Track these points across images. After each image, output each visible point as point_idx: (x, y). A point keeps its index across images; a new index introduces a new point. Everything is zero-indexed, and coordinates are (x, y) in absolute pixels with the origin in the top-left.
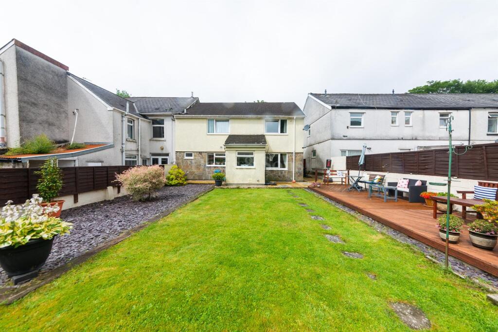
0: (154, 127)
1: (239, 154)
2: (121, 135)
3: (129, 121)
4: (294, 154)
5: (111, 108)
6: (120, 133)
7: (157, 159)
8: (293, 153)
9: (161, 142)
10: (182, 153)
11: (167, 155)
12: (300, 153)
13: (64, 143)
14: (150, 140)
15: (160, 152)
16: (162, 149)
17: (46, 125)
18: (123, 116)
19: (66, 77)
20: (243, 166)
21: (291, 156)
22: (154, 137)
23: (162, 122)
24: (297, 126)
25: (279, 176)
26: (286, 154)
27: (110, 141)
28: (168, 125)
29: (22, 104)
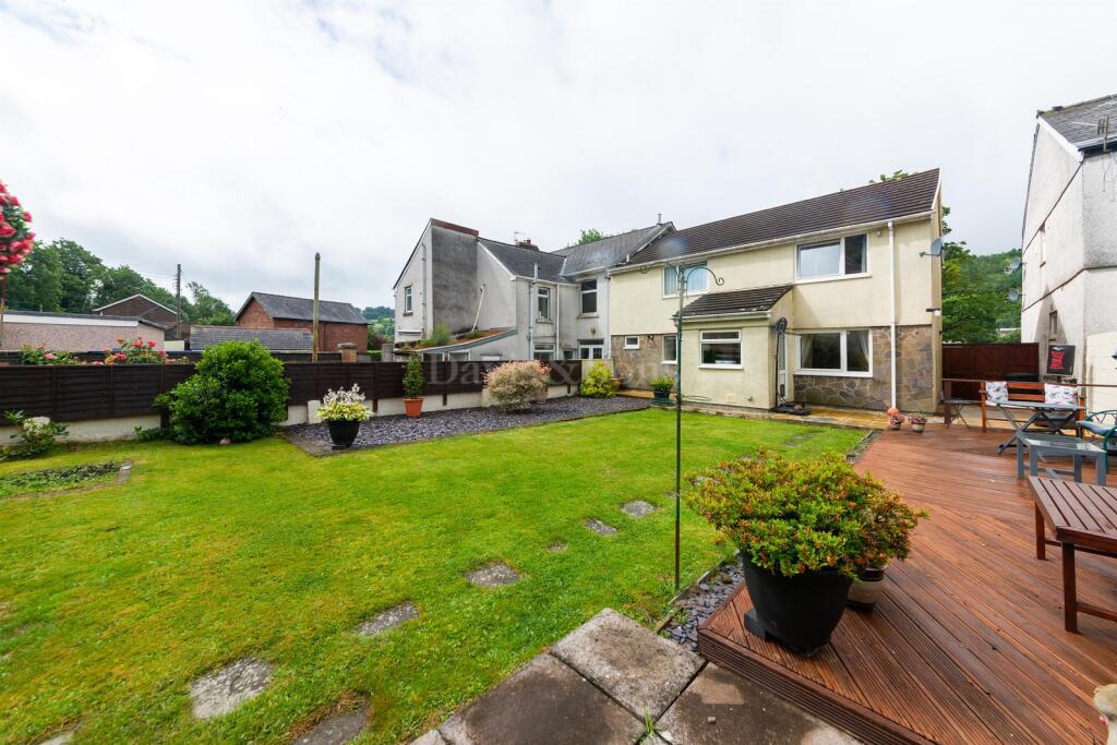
0: (584, 296)
1: (705, 336)
2: (527, 315)
3: (540, 292)
4: (893, 330)
5: (513, 277)
6: (527, 312)
7: (587, 350)
8: (889, 327)
9: (592, 320)
10: (621, 339)
11: (601, 342)
12: (918, 326)
13: (464, 333)
14: (578, 318)
15: (590, 336)
16: (594, 332)
17: (455, 310)
18: (531, 284)
19: (476, 245)
20: (719, 365)
21: (883, 336)
22: (584, 312)
23: (593, 285)
24: (901, 246)
25: (841, 393)
26: (867, 332)
27: (513, 325)
28: (601, 290)
29: (437, 289)
